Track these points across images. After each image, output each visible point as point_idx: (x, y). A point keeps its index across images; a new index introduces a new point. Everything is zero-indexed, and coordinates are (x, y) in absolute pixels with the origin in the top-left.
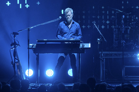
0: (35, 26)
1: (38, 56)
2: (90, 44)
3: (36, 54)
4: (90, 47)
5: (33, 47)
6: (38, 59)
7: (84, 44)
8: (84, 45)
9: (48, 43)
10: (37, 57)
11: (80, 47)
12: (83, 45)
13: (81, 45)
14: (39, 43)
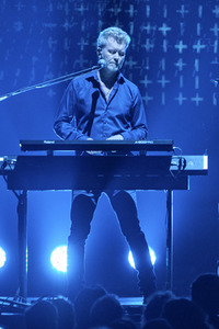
0: (14, 94)
1: (22, 199)
2: (205, 158)
3: (17, 192)
4: (205, 167)
5: (7, 168)
6: (22, 209)
7: (186, 157)
8: (185, 162)
9: (57, 153)
10: (19, 203)
11: (172, 168)
12: (180, 162)
13: (175, 162)
14: (28, 153)
